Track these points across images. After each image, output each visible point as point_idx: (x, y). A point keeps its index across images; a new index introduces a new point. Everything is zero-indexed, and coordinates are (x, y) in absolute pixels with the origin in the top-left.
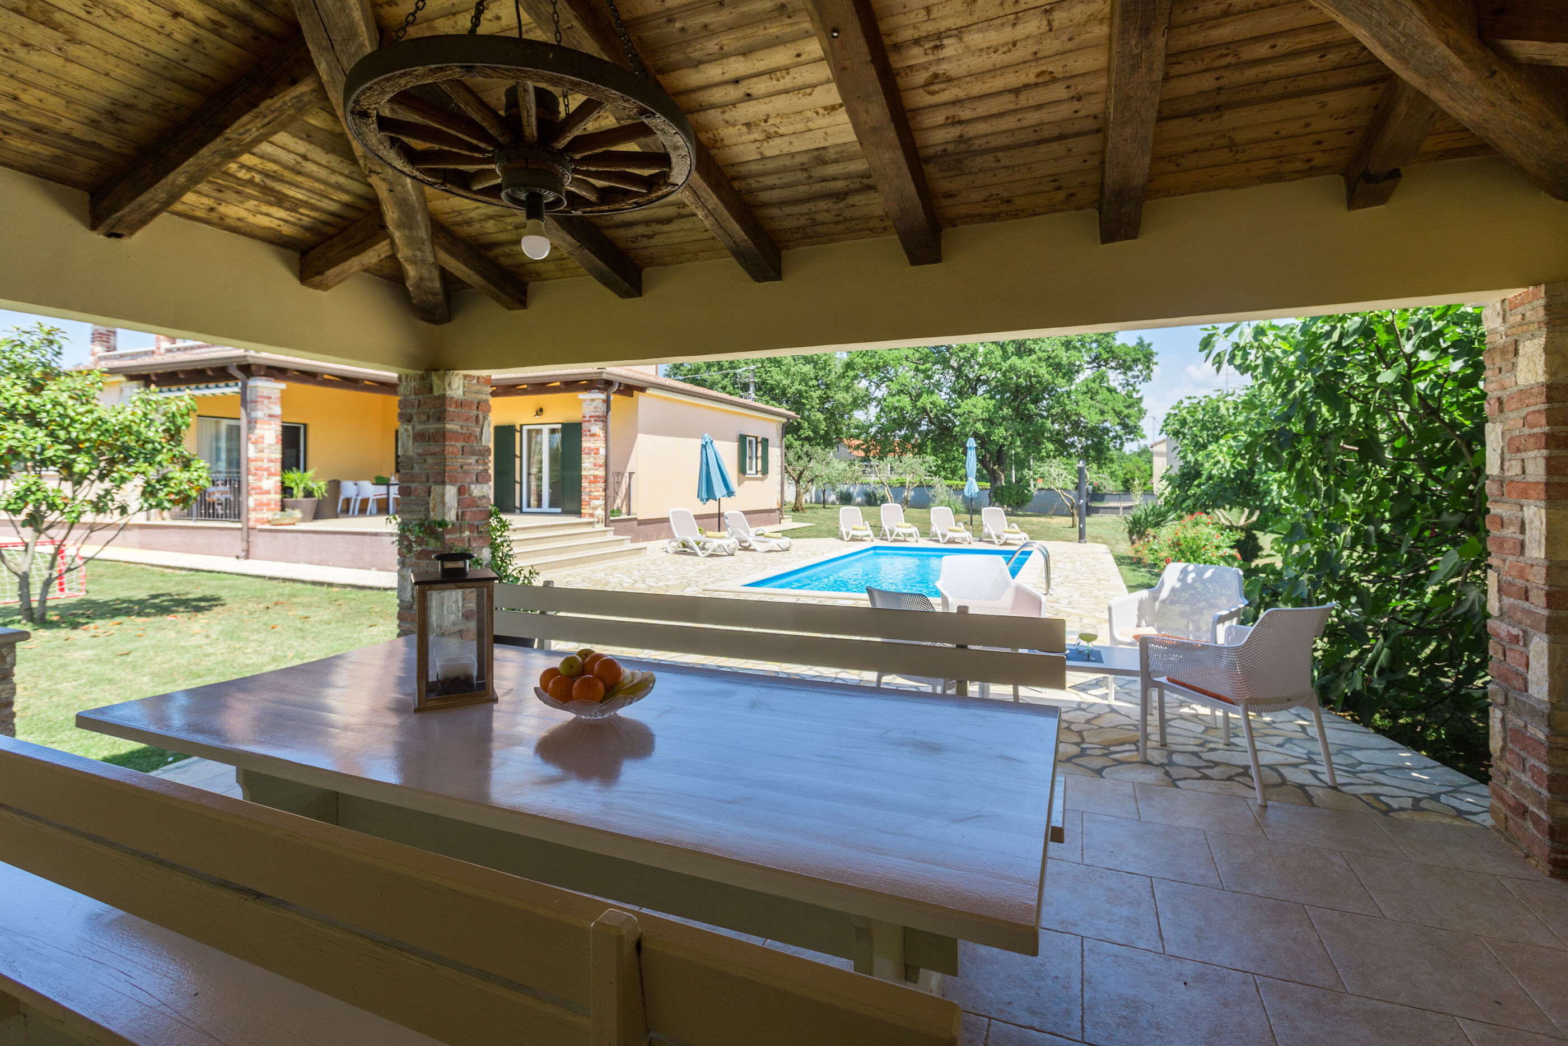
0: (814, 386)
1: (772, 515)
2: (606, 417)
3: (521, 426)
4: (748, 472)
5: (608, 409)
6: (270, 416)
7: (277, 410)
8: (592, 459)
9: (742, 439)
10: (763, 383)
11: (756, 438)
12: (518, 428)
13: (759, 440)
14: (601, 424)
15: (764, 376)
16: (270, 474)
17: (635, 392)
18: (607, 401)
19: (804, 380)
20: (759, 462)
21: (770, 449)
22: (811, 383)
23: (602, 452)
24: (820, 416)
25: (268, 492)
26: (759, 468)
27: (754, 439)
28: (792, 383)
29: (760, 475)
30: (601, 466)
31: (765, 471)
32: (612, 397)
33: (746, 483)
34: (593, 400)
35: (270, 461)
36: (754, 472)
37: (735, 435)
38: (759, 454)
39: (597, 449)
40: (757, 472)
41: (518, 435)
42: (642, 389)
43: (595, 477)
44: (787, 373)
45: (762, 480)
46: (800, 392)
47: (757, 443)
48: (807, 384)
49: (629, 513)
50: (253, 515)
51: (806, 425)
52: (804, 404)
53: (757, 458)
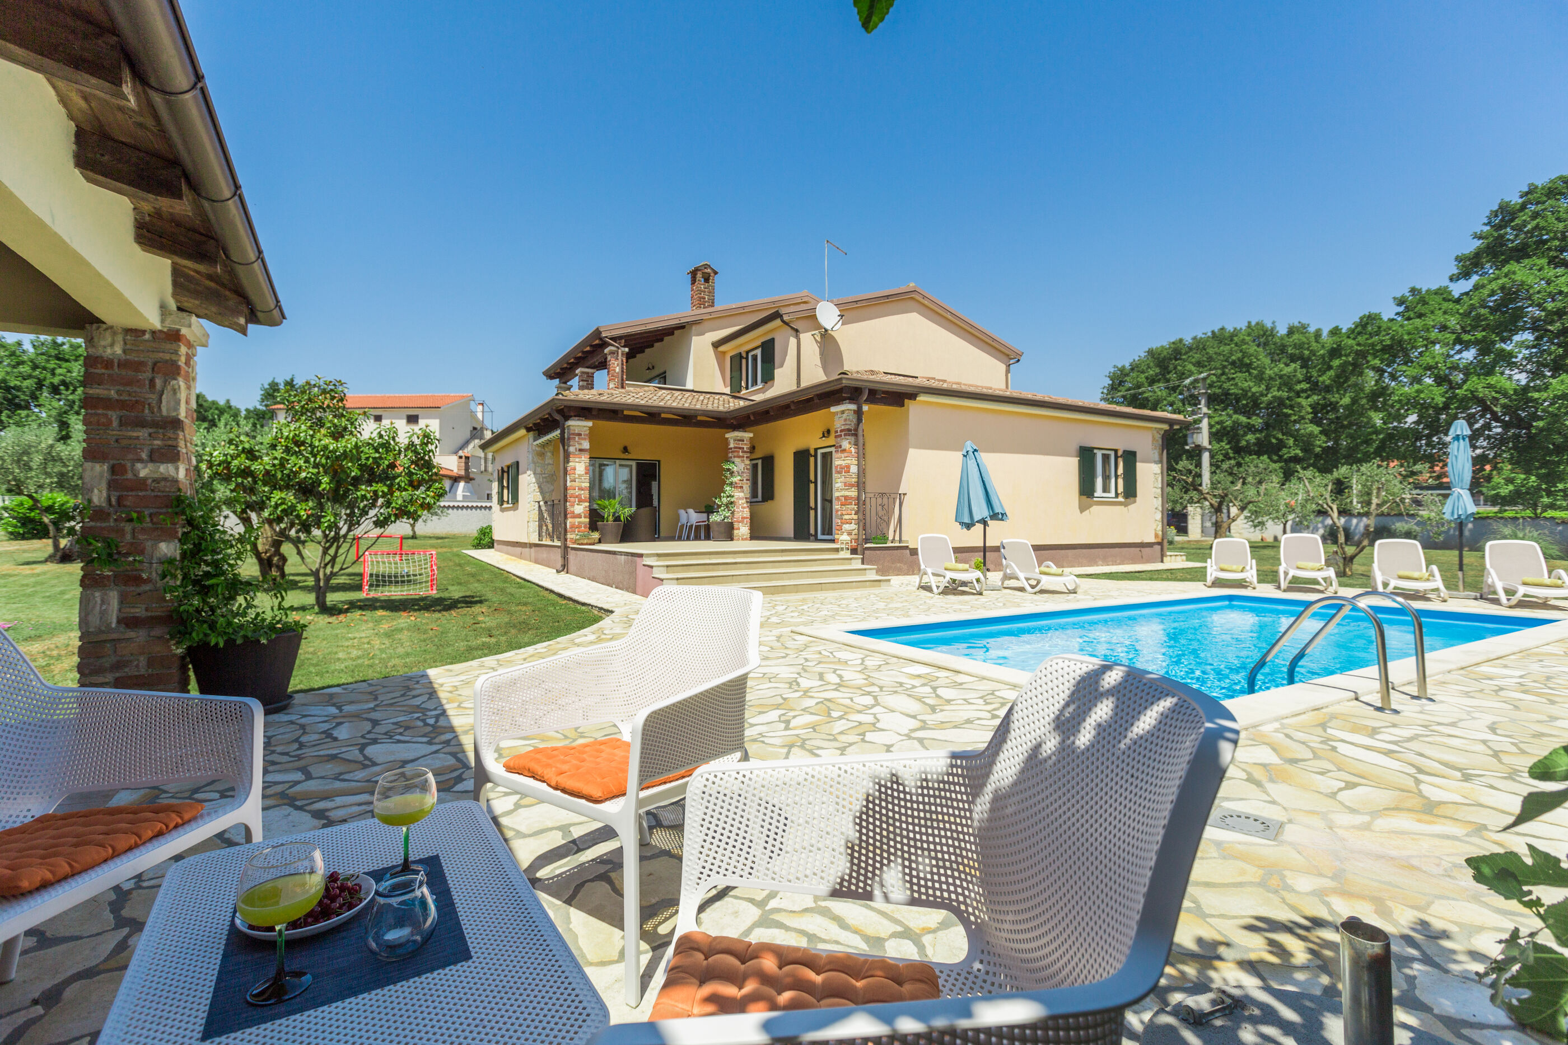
0: (1303, 391)
1: (1146, 551)
2: (856, 430)
3: (816, 450)
4: (1099, 492)
5: (859, 420)
6: (581, 450)
7: (586, 445)
8: (842, 479)
9: (1086, 455)
10: (1227, 394)
11: (1116, 451)
12: (812, 452)
13: (1120, 453)
14: (852, 439)
15: (1225, 386)
16: (581, 501)
17: (906, 401)
18: (859, 413)
19: (1287, 382)
20: (1120, 481)
21: (1140, 466)
22: (1298, 387)
23: (854, 469)
24: (1316, 429)
25: (579, 516)
26: (1121, 489)
27: (1112, 453)
28: (1268, 388)
29: (1121, 499)
30: (852, 486)
31: (1130, 492)
32: (865, 408)
33: (1095, 509)
34: (843, 412)
35: (581, 489)
36: (1113, 494)
37: (1074, 447)
38: (1120, 471)
39: (848, 467)
40: (1117, 495)
41: (812, 459)
42: (913, 396)
43: (846, 497)
44: (1260, 378)
45: (1126, 505)
46: (1281, 402)
47: (1116, 457)
48: (1290, 389)
49: (900, 541)
50: (569, 536)
51: (1291, 442)
52: (1289, 415)
53: (1117, 476)
